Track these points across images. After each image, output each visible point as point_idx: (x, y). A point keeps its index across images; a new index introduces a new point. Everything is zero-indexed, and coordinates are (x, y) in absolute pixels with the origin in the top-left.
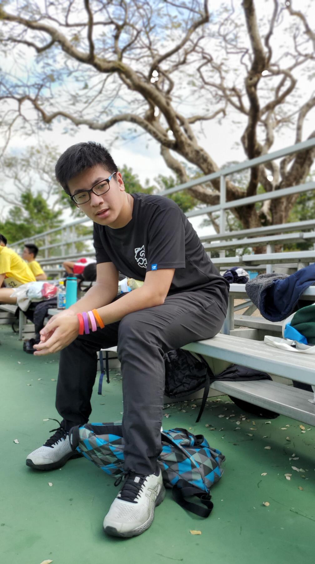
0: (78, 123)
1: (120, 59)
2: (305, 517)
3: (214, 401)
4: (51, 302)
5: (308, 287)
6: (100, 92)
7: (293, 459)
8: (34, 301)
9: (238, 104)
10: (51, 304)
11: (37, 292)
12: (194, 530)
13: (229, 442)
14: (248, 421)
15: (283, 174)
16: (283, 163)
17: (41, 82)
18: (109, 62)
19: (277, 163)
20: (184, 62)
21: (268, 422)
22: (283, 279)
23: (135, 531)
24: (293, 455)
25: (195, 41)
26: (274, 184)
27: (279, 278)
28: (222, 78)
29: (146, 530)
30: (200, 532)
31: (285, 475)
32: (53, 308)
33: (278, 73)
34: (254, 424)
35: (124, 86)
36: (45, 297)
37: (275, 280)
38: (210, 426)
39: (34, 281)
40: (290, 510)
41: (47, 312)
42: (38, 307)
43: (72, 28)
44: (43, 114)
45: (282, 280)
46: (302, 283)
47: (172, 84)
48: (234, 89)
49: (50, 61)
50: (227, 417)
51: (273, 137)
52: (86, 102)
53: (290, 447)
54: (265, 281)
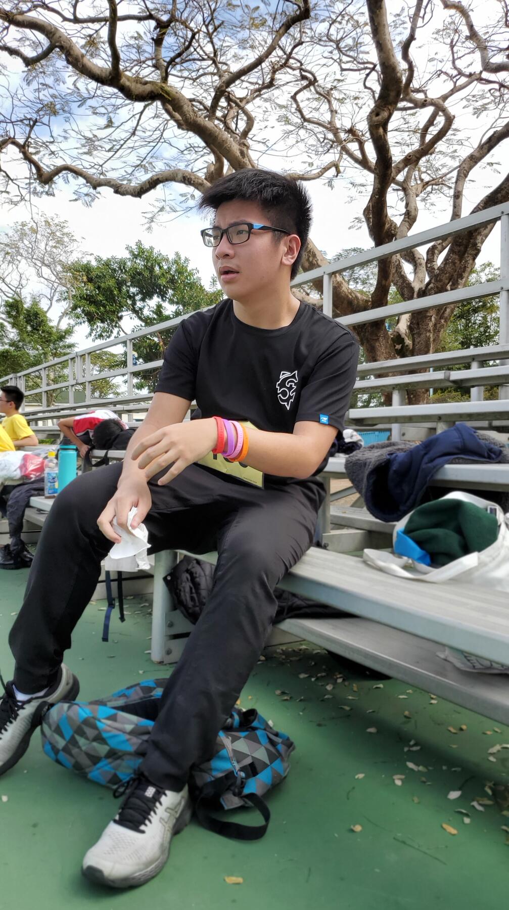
0: (96, 185)
1: (165, 79)
2: (418, 849)
3: (296, 649)
4: (35, 486)
5: (442, 466)
6: (134, 134)
7: (411, 749)
8: (7, 483)
9: (358, 154)
10: (35, 489)
11: (13, 468)
12: (232, 875)
13: (311, 721)
14: (346, 683)
15: (430, 270)
16: (432, 252)
17: (35, 116)
18: (146, 83)
19: (422, 251)
20: (271, 85)
21: (378, 686)
22: (405, 452)
23: (133, 878)
24: (412, 743)
25: (288, 50)
26: (417, 286)
27: (399, 449)
28: (333, 112)
29: (153, 877)
30: (240, 880)
31: (395, 777)
32: (39, 495)
33: (424, 104)
34: (355, 689)
35: (172, 123)
36: (26, 477)
37: (392, 454)
38: (283, 693)
39: (12, 449)
40: (394, 838)
41: (28, 502)
42: (14, 494)
43: (85, 25)
44: (38, 168)
45: (402, 453)
46: (432, 460)
47: (250, 121)
48: (351, 131)
49: (50, 81)
50: (313, 677)
51: (416, 210)
52: (109, 150)
53: (408, 728)
54: (376, 454)
